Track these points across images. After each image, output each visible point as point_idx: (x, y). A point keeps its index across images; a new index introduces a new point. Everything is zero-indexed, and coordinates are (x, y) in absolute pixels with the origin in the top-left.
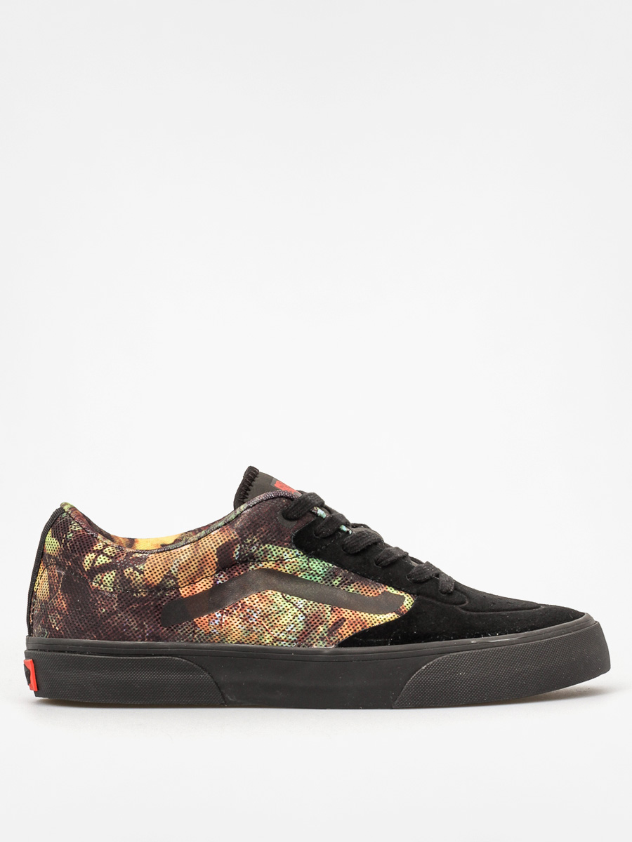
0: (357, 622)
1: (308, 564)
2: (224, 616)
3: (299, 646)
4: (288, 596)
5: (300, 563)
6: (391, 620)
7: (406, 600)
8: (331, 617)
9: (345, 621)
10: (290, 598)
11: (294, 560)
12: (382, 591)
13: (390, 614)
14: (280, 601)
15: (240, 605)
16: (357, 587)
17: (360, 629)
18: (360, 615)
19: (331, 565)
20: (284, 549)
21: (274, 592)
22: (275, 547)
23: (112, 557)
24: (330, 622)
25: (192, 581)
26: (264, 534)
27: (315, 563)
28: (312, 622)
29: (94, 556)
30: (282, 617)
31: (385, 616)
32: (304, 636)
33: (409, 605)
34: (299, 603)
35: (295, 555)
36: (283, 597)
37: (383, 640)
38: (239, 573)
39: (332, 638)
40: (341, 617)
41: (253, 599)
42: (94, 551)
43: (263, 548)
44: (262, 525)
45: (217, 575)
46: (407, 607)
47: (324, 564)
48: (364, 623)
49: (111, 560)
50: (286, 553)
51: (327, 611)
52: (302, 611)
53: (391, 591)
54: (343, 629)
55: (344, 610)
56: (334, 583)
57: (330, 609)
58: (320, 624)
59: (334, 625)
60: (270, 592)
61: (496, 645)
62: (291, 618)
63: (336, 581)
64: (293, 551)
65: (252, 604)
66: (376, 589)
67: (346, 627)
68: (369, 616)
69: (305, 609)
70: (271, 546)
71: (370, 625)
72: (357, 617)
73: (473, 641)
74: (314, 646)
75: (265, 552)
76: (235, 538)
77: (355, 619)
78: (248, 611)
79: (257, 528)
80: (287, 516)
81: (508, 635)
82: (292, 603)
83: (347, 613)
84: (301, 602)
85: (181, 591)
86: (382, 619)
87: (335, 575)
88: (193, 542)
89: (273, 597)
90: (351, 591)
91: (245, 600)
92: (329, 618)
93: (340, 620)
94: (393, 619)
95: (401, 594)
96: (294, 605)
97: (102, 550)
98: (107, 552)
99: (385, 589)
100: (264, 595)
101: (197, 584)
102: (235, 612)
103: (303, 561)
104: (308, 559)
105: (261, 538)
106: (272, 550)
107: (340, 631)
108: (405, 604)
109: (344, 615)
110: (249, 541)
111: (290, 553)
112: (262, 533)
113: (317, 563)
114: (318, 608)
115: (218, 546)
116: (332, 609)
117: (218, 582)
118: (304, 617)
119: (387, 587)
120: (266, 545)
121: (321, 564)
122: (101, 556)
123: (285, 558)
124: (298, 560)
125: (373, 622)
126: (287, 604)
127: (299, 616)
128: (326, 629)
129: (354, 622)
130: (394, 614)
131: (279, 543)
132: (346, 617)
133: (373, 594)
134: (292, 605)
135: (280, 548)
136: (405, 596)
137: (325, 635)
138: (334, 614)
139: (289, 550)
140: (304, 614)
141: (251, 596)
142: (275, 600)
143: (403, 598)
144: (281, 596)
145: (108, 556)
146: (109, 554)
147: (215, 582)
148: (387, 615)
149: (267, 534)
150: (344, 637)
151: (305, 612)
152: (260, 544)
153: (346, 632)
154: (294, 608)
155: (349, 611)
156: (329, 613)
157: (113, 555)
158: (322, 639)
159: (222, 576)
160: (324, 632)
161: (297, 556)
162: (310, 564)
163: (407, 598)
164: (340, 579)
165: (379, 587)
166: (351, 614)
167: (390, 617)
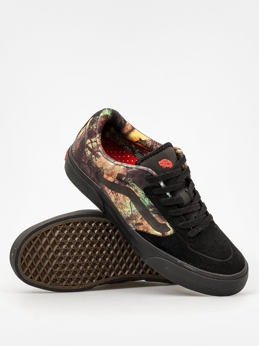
0: (146, 228)
1: (144, 198)
2: (111, 193)
3: (126, 220)
4: (132, 203)
5: (142, 196)
6: (158, 235)
7: (170, 231)
8: (139, 220)
9: (143, 225)
10: (132, 204)
11: (141, 194)
12: (164, 223)
13: (160, 233)
14: (128, 203)
15: (117, 194)
16: (156, 216)
17: (146, 231)
18: (149, 226)
19: (152, 204)
20: (139, 189)
21: (129, 199)
22: (136, 186)
23: (93, 147)
24: (138, 222)
25: (108, 175)
26: (135, 180)
27: (147, 199)
28: (133, 217)
29: (90, 142)
30: (125, 208)
31: (157, 232)
32: (129, 219)
33: (170, 234)
34: (133, 208)
35: (142, 193)
36: (130, 202)
37: (150, 240)
38: (122, 185)
39: (136, 226)
40: (142, 223)
41: (121, 196)
42: (91, 140)
43: (132, 184)
44: (136, 177)
45: (116, 179)
46: (168, 234)
47: (150, 202)
48: (148, 230)
49: (92, 148)
50: (139, 190)
51: (139, 218)
52: (132, 212)
53: (167, 225)
54: (141, 227)
55: (145, 221)
56: (150, 209)
57: (141, 217)
58: (135, 220)
59: (139, 223)
60: (127, 198)
61: (186, 268)
62: (128, 211)
63: (151, 209)
64: (142, 191)
65: (120, 197)
66: (163, 221)
67: (142, 227)
68: (151, 229)
69: (133, 212)
70: (135, 185)
71: (150, 232)
72: (147, 226)
73: (179, 261)
74: (130, 224)
75: (133, 185)
76: (125, 175)
77: (146, 227)
78: (118, 198)
79: (134, 177)
80: (147, 179)
81: (194, 267)
82: (131, 206)
83: (145, 223)
84: (134, 208)
85: (104, 175)
86: (155, 233)
87: (151, 208)
88: (115, 164)
89: (127, 200)
90: (153, 216)
91: (119, 194)
92: (138, 220)
93: (141, 223)
94: (159, 235)
95: (170, 228)
96: (131, 208)
97: (92, 142)
98: (93, 144)
99: (166, 223)
100: (125, 197)
101: (109, 177)
102: (114, 194)
103: (144, 196)
104: (145, 197)
105: (133, 181)
106: (135, 186)
107: (139, 227)
108: (168, 232)
109: (143, 223)
110: (129, 179)
111: (141, 191)
112: (135, 179)
113: (148, 200)
114: (138, 214)
115: (119, 173)
116: (141, 218)
117: (115, 182)
118: (131, 214)
119: (167, 222)
120: (134, 184)
121: (149, 201)
122: (91, 144)
123: (138, 191)
124: (142, 195)
125: (151, 232)
126: (129, 206)
127: (130, 212)
128: (136, 223)
129: (145, 227)
130: (161, 234)
131: (139, 186)
132: (144, 224)
133: (160, 222)
134: (130, 207)
135: (138, 187)
136: (171, 230)
137: (134, 224)
138: (141, 220)
139: (141, 190)
140: (132, 213)
141: (121, 194)
142: (127, 202)
143: (170, 230)
144: (129, 202)
145: (92, 146)
146: (93, 145)
147: (114, 181)
148: (158, 233)
149: (136, 181)
150: (139, 229)
151: (133, 213)
152: (132, 182)
153: (141, 228)
154: (130, 209)
155: (146, 222)
156: (140, 219)
157: (94, 147)
158: (133, 224)
159: (117, 181)
160: (134, 223)
161: (143, 194)
162: (145, 199)
163: (171, 231)
164: (152, 210)
165: (164, 221)
166: (146, 224)
167: (159, 234)
